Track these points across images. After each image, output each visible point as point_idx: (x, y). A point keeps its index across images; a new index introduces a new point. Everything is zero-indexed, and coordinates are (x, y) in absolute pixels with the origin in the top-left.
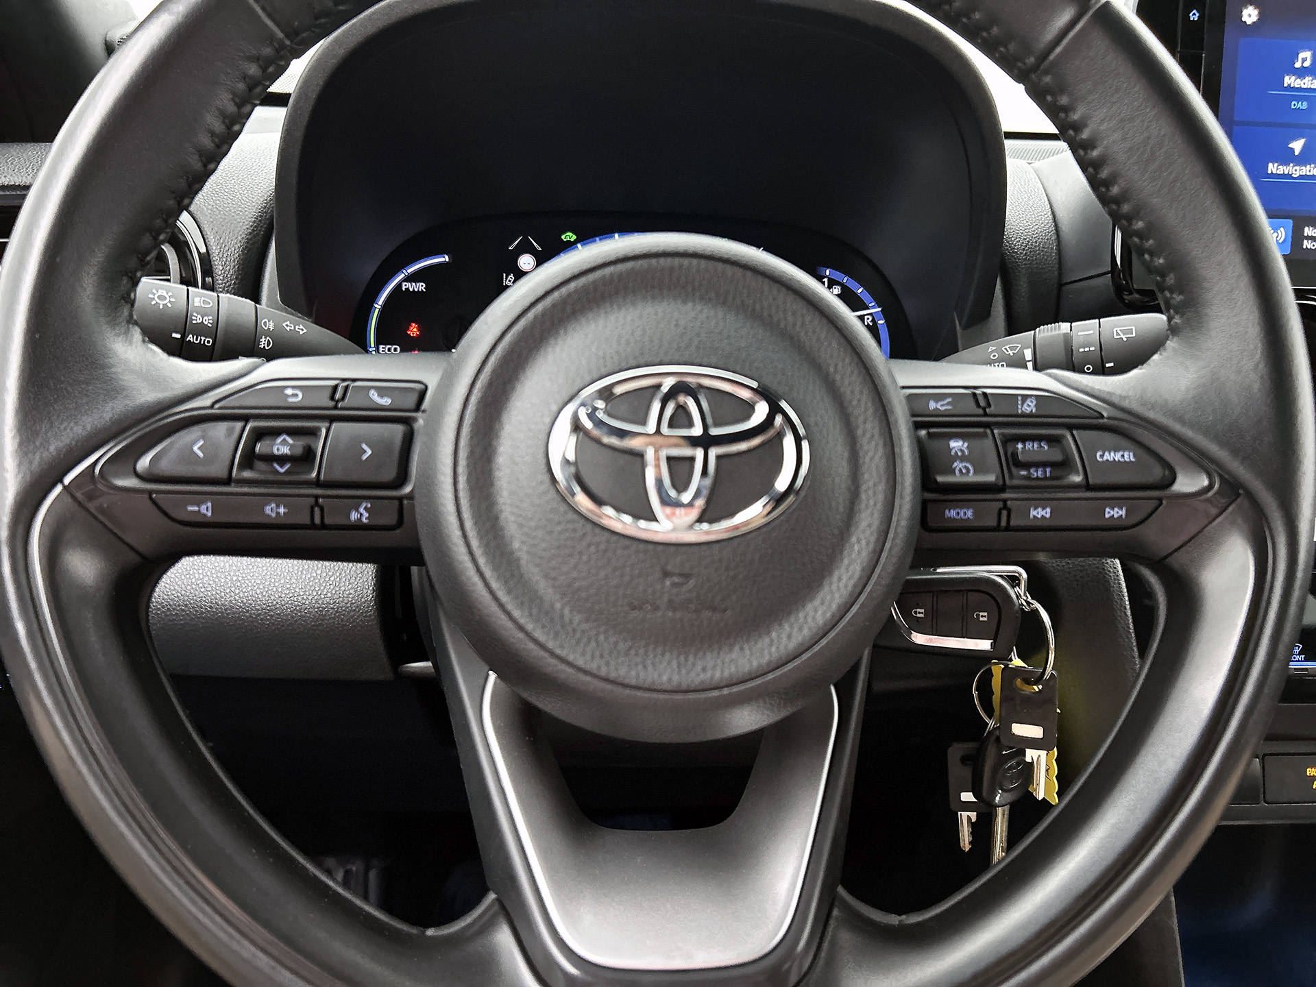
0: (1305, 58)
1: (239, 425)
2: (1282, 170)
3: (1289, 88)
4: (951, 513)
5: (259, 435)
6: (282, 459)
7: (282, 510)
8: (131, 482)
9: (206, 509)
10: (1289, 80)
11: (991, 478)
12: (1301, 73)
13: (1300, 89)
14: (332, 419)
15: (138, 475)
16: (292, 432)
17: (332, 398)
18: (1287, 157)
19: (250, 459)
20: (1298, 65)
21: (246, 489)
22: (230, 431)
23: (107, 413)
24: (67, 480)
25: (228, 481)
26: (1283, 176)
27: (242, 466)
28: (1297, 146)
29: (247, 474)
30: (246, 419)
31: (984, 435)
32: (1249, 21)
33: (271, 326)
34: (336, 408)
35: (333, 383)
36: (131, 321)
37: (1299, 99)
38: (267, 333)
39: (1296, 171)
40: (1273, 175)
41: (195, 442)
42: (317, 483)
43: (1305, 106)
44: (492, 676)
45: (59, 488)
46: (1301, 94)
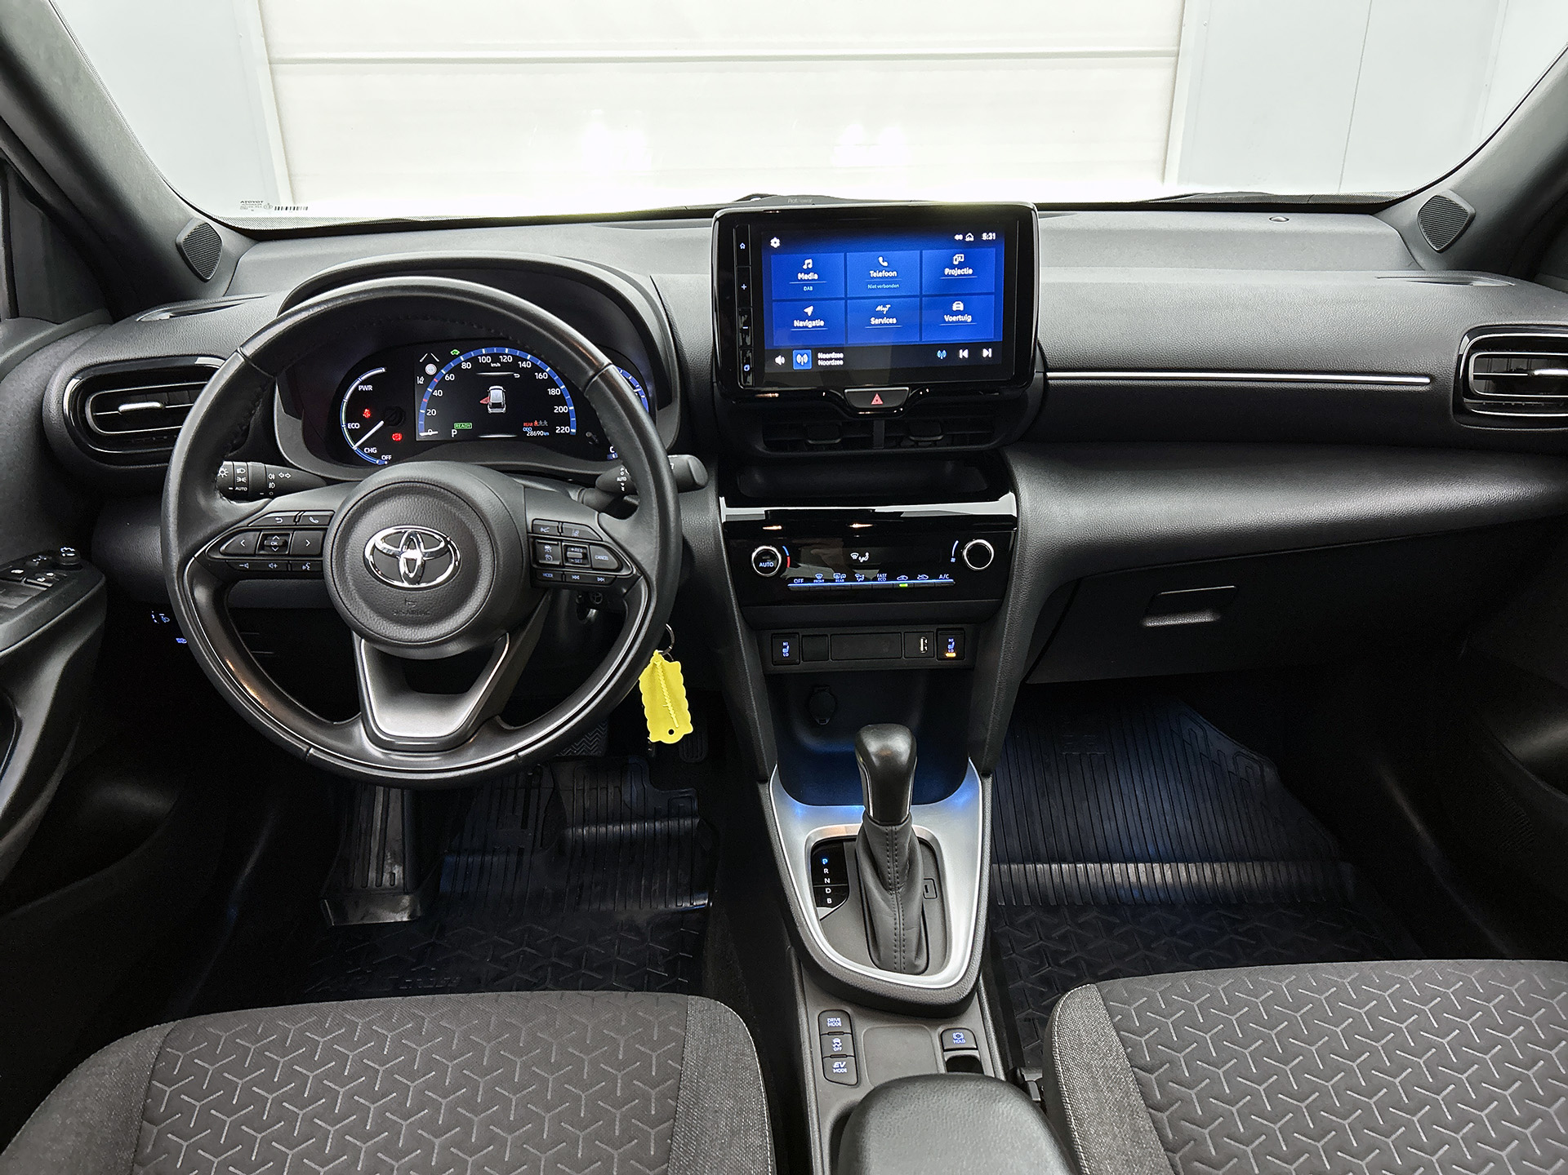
0: (808, 263)
1: (258, 533)
2: (801, 324)
3: (801, 280)
4: (545, 575)
5: (265, 537)
6: (275, 547)
7: (275, 566)
8: (219, 556)
9: (247, 566)
10: (800, 276)
11: (558, 563)
12: (807, 272)
13: (808, 280)
14: (295, 530)
15: (222, 554)
16: (279, 535)
17: (294, 521)
18: (804, 317)
19: (262, 547)
20: (805, 267)
21: (262, 558)
22: (255, 535)
23: (209, 529)
24: (196, 556)
25: (254, 555)
26: (803, 327)
27: (259, 550)
28: (809, 310)
29: (261, 552)
30: (260, 530)
31: (558, 545)
32: (776, 246)
33: (273, 477)
34: (296, 525)
35: (295, 514)
36: (215, 489)
37: (807, 285)
38: (272, 481)
39: (810, 324)
40: (797, 327)
41: (241, 540)
42: (289, 555)
43: (811, 288)
44: (363, 641)
45: (193, 559)
46: (808, 283)
